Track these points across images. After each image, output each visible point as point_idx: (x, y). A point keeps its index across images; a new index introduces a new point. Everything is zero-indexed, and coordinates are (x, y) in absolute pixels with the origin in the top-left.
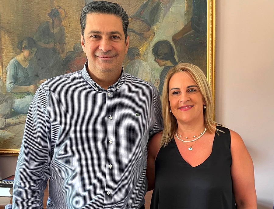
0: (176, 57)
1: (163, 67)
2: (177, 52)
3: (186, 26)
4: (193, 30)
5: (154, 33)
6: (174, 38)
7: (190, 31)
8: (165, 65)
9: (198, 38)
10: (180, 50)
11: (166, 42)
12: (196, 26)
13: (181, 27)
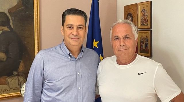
0: (11, 24)
1: (1, 31)
2: (12, 21)
3: (18, 3)
4: (24, 7)
6: (10, 11)
7: (22, 7)
8: (2, 30)
9: (27, 13)
10: (15, 20)
11: (3, 14)
12: (26, 4)
13: (15, 4)
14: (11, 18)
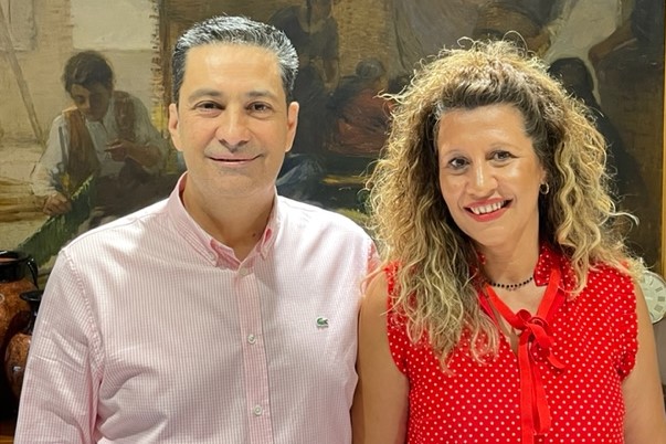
0: (596, 93)
2: (600, 82)
4: (636, 39)
5: (549, 42)
7: (630, 39)
9: (645, 56)
10: (606, 79)
11: (575, 62)
12: (642, 31)
13: (610, 30)
14: (597, 73)
